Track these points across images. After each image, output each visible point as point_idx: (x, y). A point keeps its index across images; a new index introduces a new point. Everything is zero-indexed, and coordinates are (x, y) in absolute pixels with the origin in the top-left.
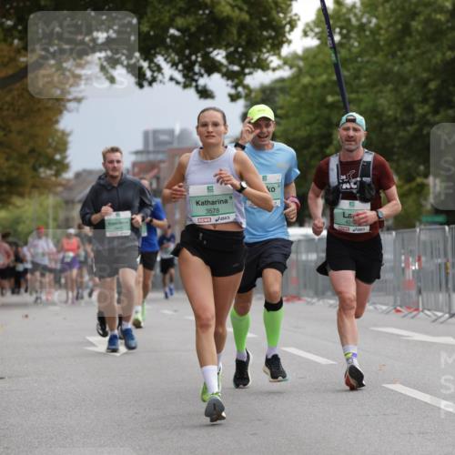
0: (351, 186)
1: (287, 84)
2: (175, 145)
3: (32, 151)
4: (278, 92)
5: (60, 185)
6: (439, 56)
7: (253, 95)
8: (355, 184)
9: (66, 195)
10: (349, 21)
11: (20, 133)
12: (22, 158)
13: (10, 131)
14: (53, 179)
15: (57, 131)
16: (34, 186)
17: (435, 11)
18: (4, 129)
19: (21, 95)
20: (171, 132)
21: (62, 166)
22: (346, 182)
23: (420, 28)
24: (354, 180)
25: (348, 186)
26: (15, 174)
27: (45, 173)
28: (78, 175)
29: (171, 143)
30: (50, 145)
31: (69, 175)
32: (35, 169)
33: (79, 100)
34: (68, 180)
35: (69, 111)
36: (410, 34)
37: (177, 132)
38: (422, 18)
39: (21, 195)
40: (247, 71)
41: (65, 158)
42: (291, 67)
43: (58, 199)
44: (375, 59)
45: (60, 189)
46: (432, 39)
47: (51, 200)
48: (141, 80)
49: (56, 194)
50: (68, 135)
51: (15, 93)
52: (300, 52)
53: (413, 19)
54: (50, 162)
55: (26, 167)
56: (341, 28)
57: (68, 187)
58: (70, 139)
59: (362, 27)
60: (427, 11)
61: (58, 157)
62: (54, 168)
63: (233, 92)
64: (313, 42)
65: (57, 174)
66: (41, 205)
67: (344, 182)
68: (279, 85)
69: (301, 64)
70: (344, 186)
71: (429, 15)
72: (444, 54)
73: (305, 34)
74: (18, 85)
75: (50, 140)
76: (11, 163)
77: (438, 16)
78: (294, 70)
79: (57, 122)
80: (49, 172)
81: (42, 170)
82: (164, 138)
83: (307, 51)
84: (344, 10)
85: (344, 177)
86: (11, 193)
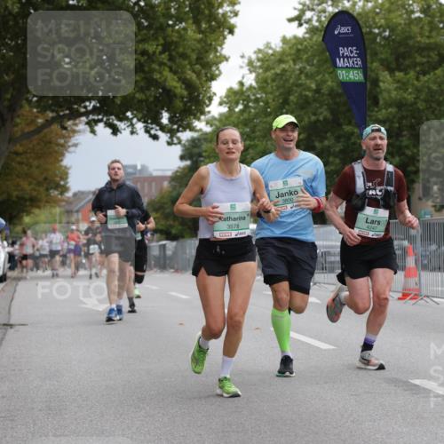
0: (377, 192)
1: (209, 136)
2: (138, 175)
3: (46, 179)
4: (202, 141)
5: (63, 201)
6: (306, 119)
7: (183, 142)
8: (380, 191)
9: (67, 207)
10: (249, 96)
11: (38, 167)
12: (39, 184)
13: (31, 166)
14: (59, 196)
15: (61, 166)
16: (47, 202)
17: (304, 89)
18: (27, 165)
19: (38, 144)
20: (135, 167)
21: (65, 189)
22: (372, 189)
23: (295, 100)
24: (379, 188)
25: (374, 192)
26: (34, 194)
27: (54, 193)
28: (75, 195)
29: (135, 174)
30: (56, 176)
31: (69, 194)
32: (47, 190)
33: (76, 145)
34: (69, 198)
35: (69, 152)
36: (288, 104)
37: (139, 167)
38: (296, 95)
39: (39, 207)
40: (181, 129)
41: (67, 183)
42: (211, 126)
43: (63, 209)
44: (265, 120)
45: (64, 203)
46: (302, 108)
47: (57, 210)
48: (115, 131)
49: (60, 206)
50: (69, 169)
51: (35, 142)
52: (216, 116)
53: (289, 95)
54: (57, 186)
55: (42, 189)
56: (244, 101)
57: (68, 202)
58: (70, 171)
59: (257, 100)
60: (299, 90)
61: (62, 183)
62: (60, 189)
63: (169, 140)
64: (224, 109)
65: (62, 193)
66: (51, 213)
67: (370, 189)
68: (203, 136)
69: (217, 123)
70: (371, 192)
71: (301, 92)
72: (309, 118)
73: (221, 104)
74: (36, 137)
75: (57, 172)
76: (32, 186)
77: (307, 93)
78: (214, 127)
79: (62, 160)
80: (56, 193)
81: (51, 191)
82: (130, 170)
83: (221, 115)
84: (245, 89)
85: (370, 184)
86: (32, 206)
